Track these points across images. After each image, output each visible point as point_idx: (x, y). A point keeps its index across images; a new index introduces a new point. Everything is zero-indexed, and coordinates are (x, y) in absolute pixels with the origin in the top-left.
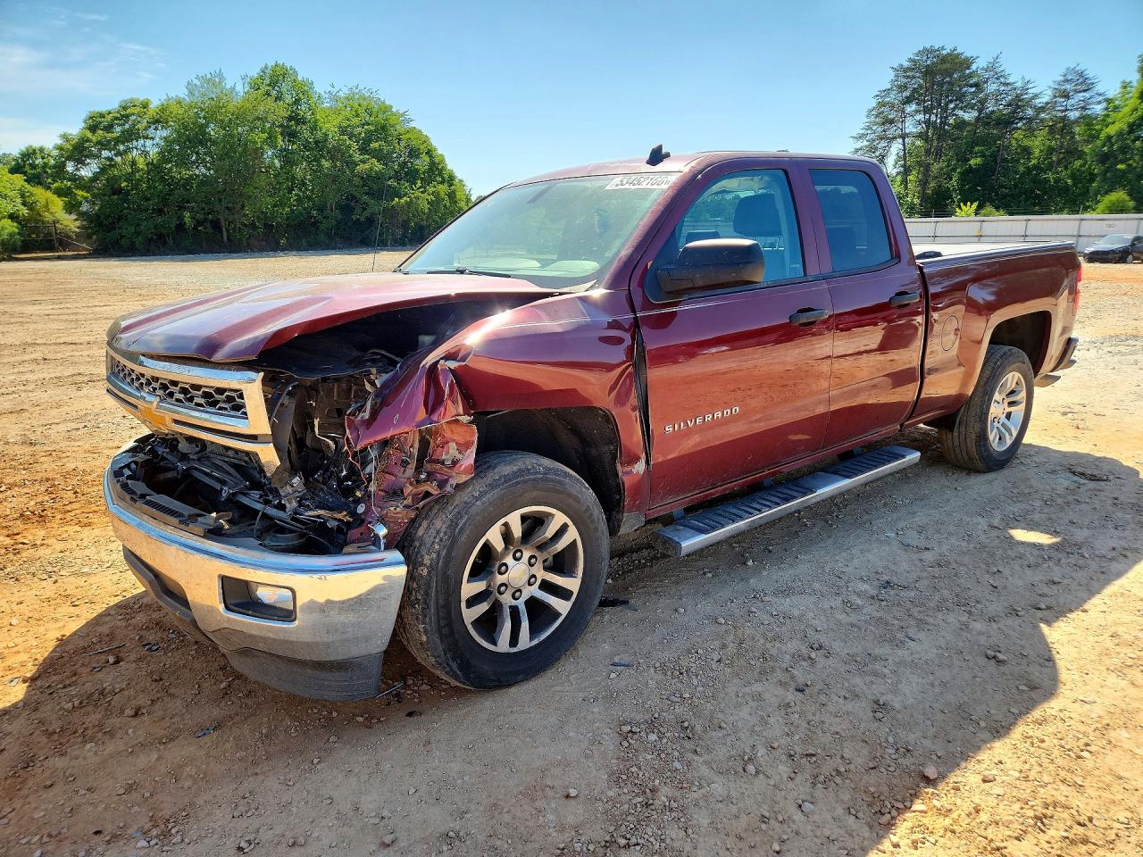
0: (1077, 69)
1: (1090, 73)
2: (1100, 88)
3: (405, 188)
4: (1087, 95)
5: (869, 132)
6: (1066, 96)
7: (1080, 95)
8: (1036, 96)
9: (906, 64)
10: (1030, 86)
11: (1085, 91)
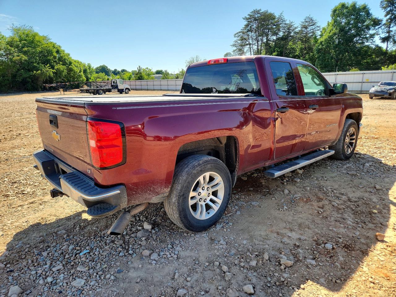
0: (310, 17)
1: (314, 19)
2: (318, 24)
3: (42, 67)
4: (313, 27)
5: (237, 43)
6: (306, 28)
7: (311, 27)
8: (296, 28)
9: (248, 17)
10: (293, 24)
11: (312, 25)
